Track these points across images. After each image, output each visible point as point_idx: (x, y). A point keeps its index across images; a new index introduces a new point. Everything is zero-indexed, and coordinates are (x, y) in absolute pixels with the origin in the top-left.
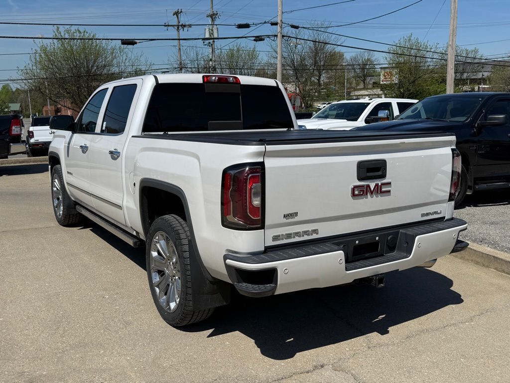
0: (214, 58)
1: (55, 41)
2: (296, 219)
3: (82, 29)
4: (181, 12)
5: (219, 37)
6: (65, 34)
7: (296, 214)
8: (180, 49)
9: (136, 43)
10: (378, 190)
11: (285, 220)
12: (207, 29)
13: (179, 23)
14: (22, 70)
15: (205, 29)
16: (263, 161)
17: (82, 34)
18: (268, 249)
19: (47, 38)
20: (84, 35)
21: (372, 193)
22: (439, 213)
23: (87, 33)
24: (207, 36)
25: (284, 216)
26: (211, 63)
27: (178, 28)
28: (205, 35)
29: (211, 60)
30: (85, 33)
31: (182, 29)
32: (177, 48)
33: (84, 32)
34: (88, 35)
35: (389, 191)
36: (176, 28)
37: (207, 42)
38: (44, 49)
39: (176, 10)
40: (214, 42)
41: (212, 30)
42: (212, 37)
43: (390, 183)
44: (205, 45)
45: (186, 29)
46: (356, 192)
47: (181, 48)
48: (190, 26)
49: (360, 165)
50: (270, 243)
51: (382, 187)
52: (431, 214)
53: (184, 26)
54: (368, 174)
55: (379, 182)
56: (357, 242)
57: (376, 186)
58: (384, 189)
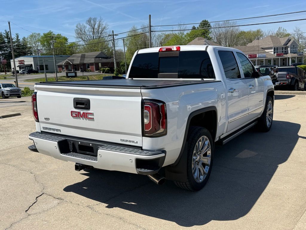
2: (49, 121)
7: (49, 119)
10: (85, 116)
16: (37, 91)
18: (42, 132)
21: (82, 117)
22: (136, 143)
25: (45, 119)
35: (93, 118)
43: (92, 114)
46: (74, 115)
50: (42, 129)
51: (88, 114)
52: (129, 142)
54: (78, 106)
55: (85, 111)
56: (79, 143)
57: (83, 113)
58: (89, 117)
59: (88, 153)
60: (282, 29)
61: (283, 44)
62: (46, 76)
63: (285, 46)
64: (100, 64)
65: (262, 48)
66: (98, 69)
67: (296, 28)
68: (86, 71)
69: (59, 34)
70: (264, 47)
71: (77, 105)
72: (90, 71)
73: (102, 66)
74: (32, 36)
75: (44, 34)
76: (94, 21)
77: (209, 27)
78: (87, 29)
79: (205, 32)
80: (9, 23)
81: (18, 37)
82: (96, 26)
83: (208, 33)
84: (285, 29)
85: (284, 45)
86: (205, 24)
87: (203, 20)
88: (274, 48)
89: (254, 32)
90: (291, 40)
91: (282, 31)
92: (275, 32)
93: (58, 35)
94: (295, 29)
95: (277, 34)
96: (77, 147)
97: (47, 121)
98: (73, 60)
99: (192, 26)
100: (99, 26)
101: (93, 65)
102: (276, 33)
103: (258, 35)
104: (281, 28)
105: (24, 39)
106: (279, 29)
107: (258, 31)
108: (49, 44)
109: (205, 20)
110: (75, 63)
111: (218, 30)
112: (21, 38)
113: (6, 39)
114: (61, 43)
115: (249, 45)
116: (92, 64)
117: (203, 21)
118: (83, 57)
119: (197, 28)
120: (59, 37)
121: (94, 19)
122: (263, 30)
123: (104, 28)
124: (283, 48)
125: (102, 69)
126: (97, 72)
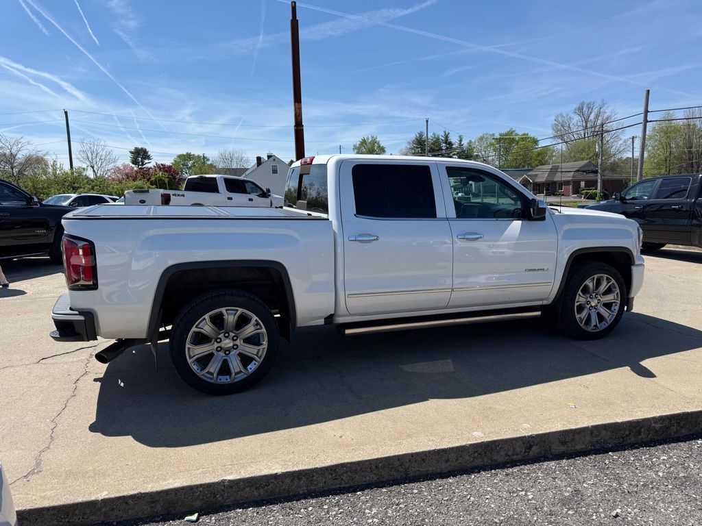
62: (498, 202)
64: (583, 184)
66: (577, 191)
68: (554, 195)
69: (526, 133)
72: (563, 195)
73: (585, 187)
74: (481, 139)
75: (500, 135)
76: (589, 108)
78: (575, 121)
80: (427, 121)
81: (461, 141)
82: (592, 117)
93: (524, 134)
98: (536, 175)
100: (597, 117)
101: (569, 185)
105: (470, 143)
108: (507, 151)
110: (539, 180)
112: (465, 143)
113: (444, 145)
114: (527, 149)
116: (567, 183)
118: (554, 170)
120: (525, 138)
121: (589, 104)
123: (608, 118)
125: (585, 191)
126: (575, 198)
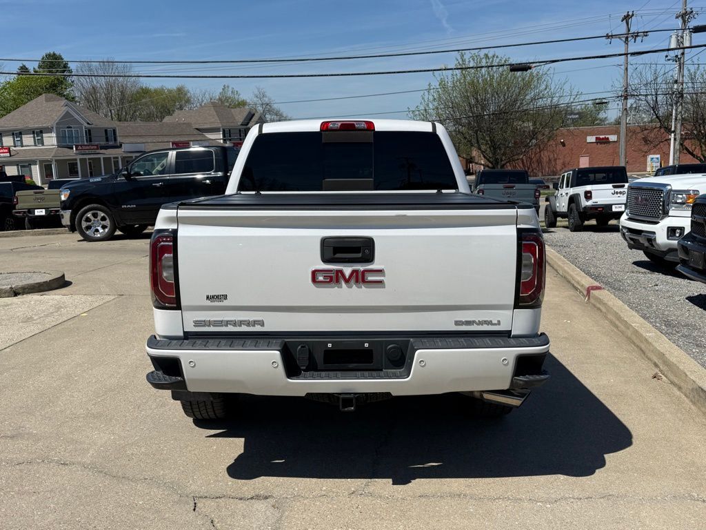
0: (681, 79)
1: (458, 72)
2: (225, 303)
3: (491, 52)
4: (633, 15)
5: (693, 45)
6: (469, 62)
7: (225, 297)
8: (627, 69)
9: (530, 68)
10: (359, 278)
11: (209, 303)
12: (674, 37)
13: (629, 30)
14: (413, 111)
15: (671, 36)
16: (176, 228)
17: (491, 60)
18: (188, 336)
19: (418, 71)
20: (492, 61)
21: (347, 281)
22: (495, 324)
23: (497, 57)
24: (673, 45)
25: (208, 297)
26: (675, 86)
27: (627, 38)
28: (669, 44)
29: (676, 82)
30: (495, 59)
31: (633, 40)
32: (623, 67)
33: (494, 56)
34: (498, 60)
35: (380, 282)
36: (624, 39)
37: (672, 54)
38: (443, 84)
39: (626, 14)
40: (683, 54)
41: (682, 37)
42: (681, 46)
43: (380, 272)
44: (669, 60)
45: (639, 39)
46: (321, 278)
47: (629, 66)
48: (646, 33)
49: (325, 242)
50: (190, 328)
51: (366, 274)
52: (478, 324)
53: (636, 35)
54: (338, 255)
55: (361, 267)
56: (330, 345)
57: (353, 272)
58: (370, 278)
59: (351, 366)
60: (230, 89)
61: (239, 124)
63: (245, 127)
65: (197, 129)
67: (258, 89)
70: (203, 127)
71: (334, 254)
77: (64, 71)
79: (56, 82)
83: (63, 86)
84: (236, 89)
85: (242, 125)
86: (54, 63)
87: (48, 52)
88: (224, 131)
89: (170, 91)
90: (254, 115)
91: (229, 94)
92: (217, 95)
94: (257, 92)
95: (220, 99)
96: (319, 357)
97: (216, 304)
99: (20, 64)
102: (217, 97)
103: (178, 99)
104: (228, 87)
106: (223, 89)
107: (180, 90)
109: (54, 54)
111: (88, 80)
115: (167, 119)
117: (49, 56)
119: (33, 72)
122: (190, 90)
124: (240, 131)
